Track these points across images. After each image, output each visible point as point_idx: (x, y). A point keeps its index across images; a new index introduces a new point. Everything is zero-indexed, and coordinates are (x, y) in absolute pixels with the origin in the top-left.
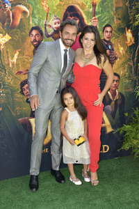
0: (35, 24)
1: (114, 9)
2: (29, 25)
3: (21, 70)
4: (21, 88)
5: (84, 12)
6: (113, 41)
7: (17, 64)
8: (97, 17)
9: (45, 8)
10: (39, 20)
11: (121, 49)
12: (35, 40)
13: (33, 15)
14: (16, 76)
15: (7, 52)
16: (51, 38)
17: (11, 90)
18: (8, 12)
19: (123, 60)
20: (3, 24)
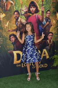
0: (16, 9)
1: (51, 3)
2: (14, 9)
3: (10, 30)
4: (10, 38)
5: (38, 4)
6: (50, 18)
7: (8, 27)
8: (44, 6)
9: (21, 2)
10: (18, 8)
11: (54, 21)
12: (16, 17)
13: (15, 5)
14: (7, 32)
15: (4, 21)
16: (23, 16)
17: (5, 38)
18: (4, 4)
19: (55, 26)
20: (2, 9)
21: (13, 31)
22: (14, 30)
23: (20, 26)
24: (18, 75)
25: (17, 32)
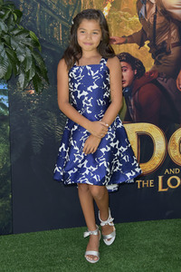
21: (125, 42)
22: (130, 40)
23: (155, 22)
24: (144, 223)
25: (141, 45)
